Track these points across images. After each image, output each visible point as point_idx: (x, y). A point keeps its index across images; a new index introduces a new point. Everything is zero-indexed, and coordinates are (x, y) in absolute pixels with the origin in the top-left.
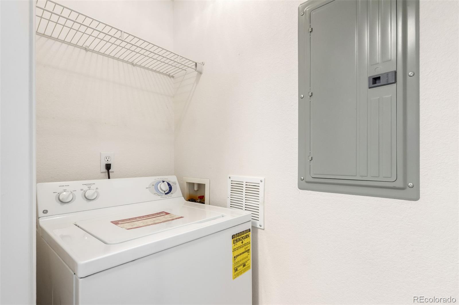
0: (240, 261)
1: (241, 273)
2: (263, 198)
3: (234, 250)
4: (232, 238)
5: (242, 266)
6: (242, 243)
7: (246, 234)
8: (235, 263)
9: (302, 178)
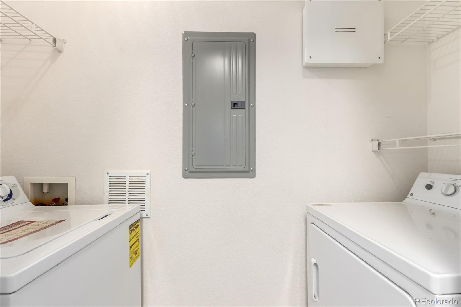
0: (134, 249)
1: (134, 261)
2: (149, 189)
3: (131, 240)
4: (129, 229)
5: (135, 254)
6: (135, 233)
7: (137, 224)
8: (131, 252)
9: (186, 169)
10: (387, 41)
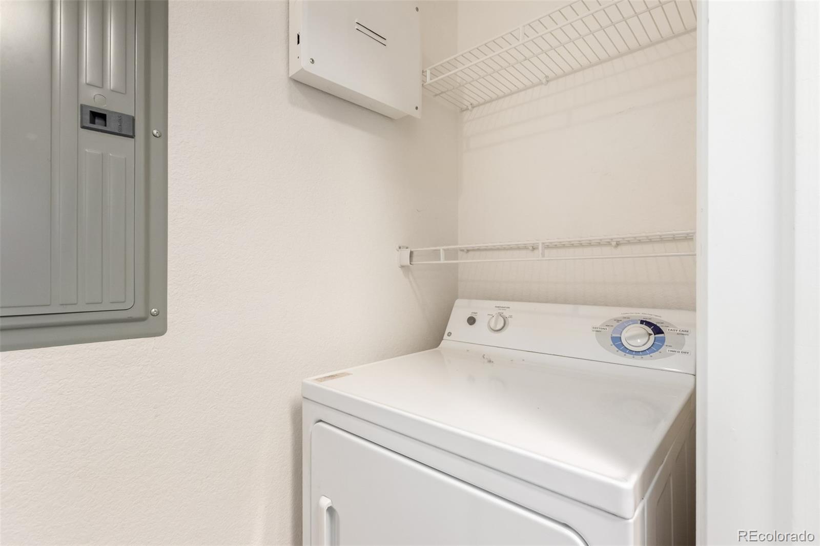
10: (426, 83)
